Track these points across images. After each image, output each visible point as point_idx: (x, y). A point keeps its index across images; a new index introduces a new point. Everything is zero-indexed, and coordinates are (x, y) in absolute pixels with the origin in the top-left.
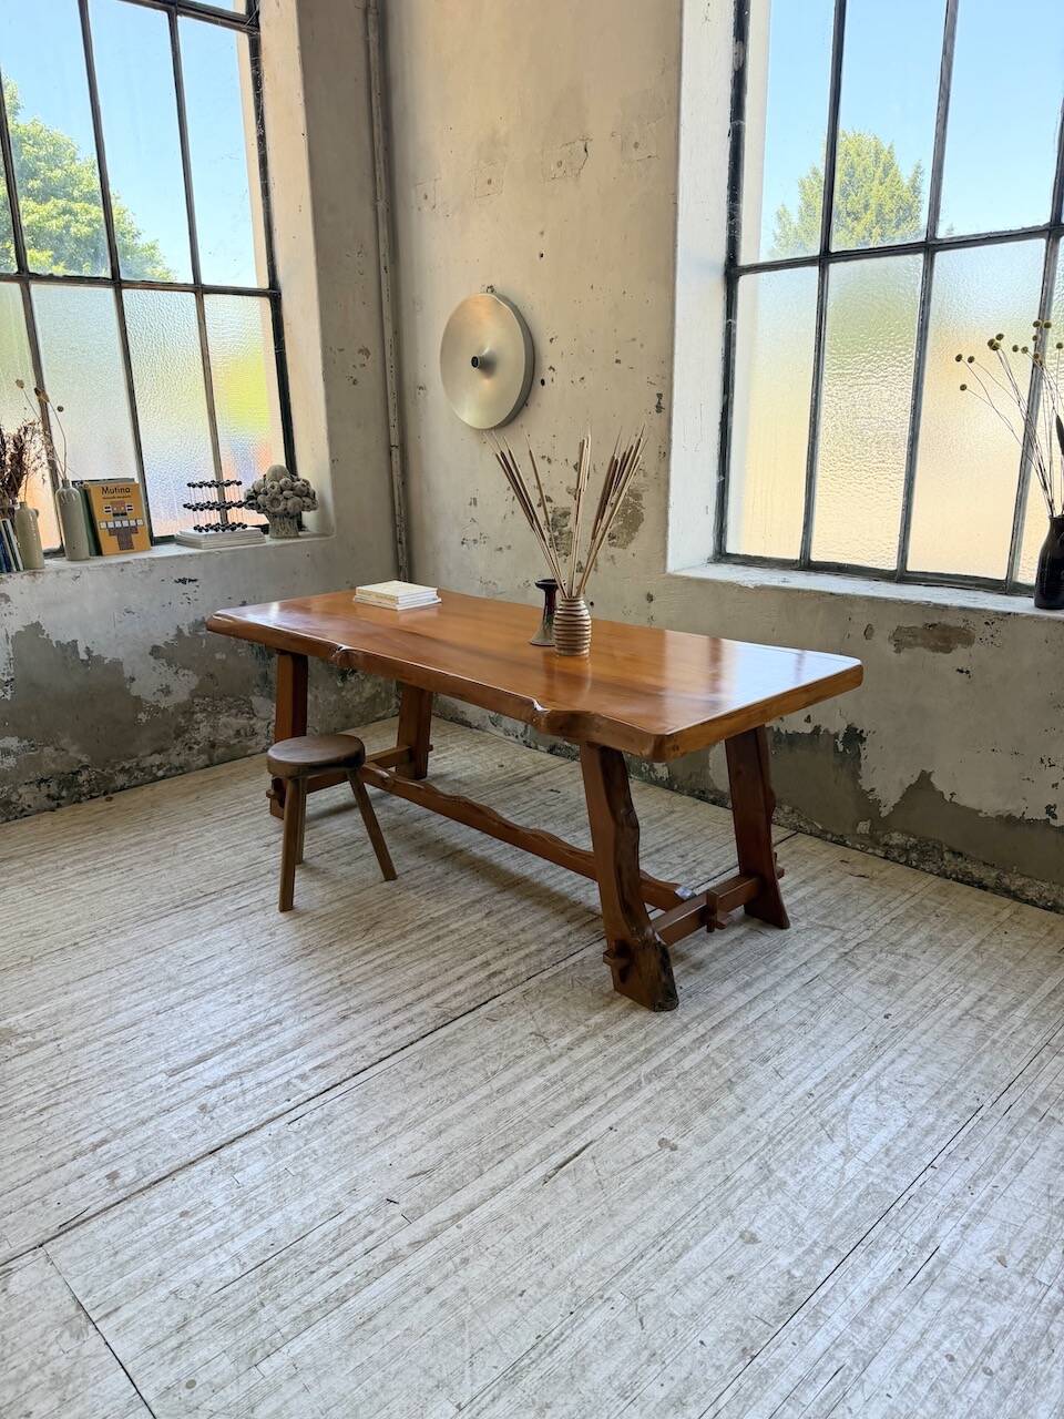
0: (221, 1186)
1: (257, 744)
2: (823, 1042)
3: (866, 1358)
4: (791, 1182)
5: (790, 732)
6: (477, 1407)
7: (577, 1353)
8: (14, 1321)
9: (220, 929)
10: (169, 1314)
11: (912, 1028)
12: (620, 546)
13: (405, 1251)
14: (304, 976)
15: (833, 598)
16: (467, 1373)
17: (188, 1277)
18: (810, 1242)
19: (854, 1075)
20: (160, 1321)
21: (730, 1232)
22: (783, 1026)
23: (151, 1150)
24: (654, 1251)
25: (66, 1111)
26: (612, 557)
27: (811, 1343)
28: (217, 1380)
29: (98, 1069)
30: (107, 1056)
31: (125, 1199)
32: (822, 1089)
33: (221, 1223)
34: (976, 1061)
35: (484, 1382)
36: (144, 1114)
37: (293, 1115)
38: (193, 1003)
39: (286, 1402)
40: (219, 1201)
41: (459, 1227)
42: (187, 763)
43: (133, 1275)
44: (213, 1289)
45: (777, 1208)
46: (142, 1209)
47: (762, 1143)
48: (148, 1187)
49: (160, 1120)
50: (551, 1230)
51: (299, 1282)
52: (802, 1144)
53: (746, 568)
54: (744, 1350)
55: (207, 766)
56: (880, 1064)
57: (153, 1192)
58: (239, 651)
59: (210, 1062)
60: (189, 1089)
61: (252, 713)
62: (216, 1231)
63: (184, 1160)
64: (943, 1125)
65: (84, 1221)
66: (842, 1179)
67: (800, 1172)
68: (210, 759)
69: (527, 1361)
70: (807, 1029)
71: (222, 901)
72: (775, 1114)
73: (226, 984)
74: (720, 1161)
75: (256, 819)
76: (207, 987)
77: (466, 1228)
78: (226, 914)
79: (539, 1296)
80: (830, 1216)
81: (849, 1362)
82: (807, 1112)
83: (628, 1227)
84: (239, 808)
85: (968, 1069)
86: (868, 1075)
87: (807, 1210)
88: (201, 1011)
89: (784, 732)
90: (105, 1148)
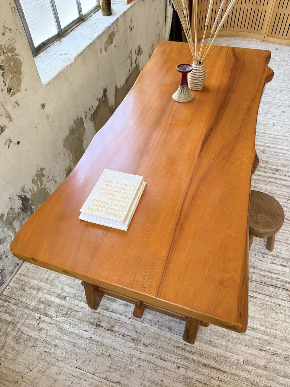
15: (92, 45)
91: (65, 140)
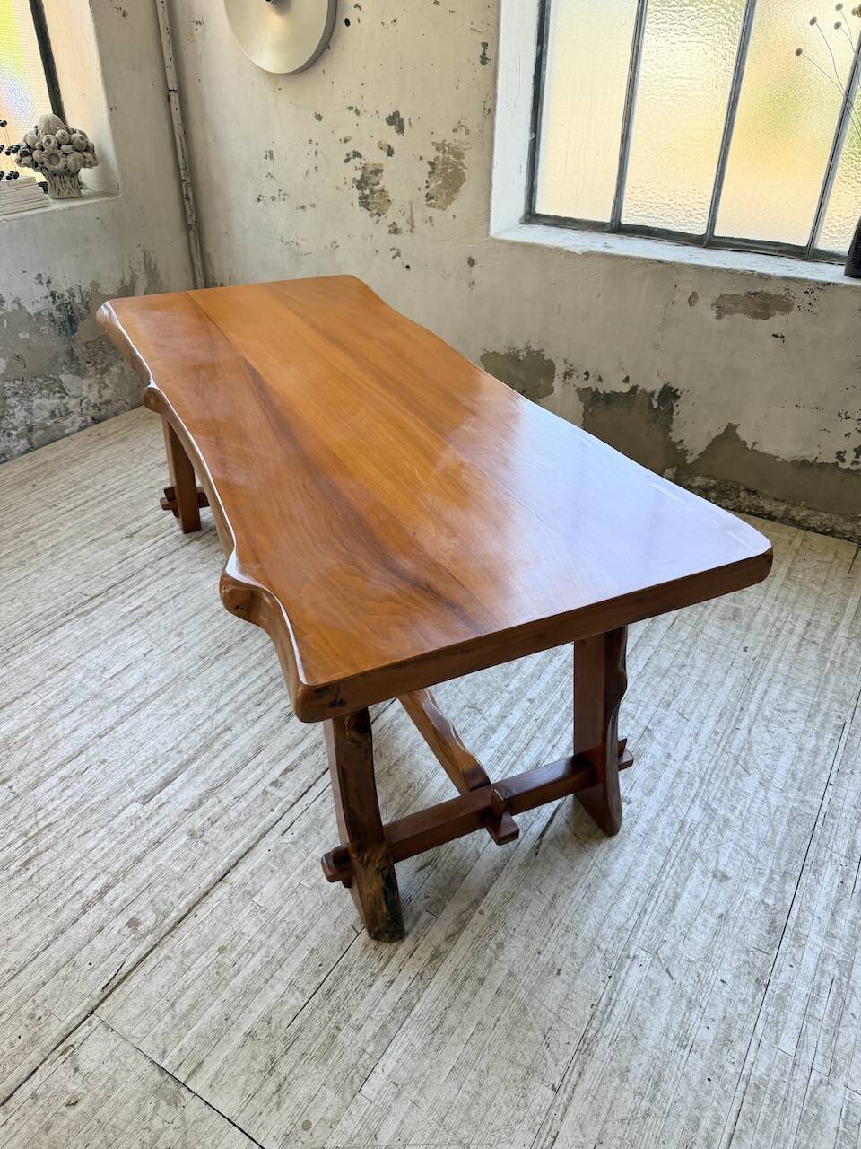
0: (245, 913)
1: (72, 423)
2: (706, 681)
3: (848, 966)
4: (732, 818)
5: (608, 392)
6: (569, 1085)
7: (630, 1014)
8: (102, 1103)
9: (124, 634)
10: (254, 1058)
11: (768, 658)
12: (439, 207)
13: (444, 947)
14: (232, 677)
15: (661, 266)
16: (548, 1054)
17: (255, 1016)
18: (768, 871)
19: (742, 709)
20: (248, 1067)
21: (704, 873)
22: (668, 670)
23: (159, 888)
24: (653, 903)
25: (52, 861)
26: (430, 218)
27: (803, 962)
28: (330, 1115)
29: (64, 808)
30: (68, 792)
31: (156, 945)
32: (722, 725)
33: (263, 952)
34: (826, 682)
35: (565, 1060)
36: (136, 850)
37: (283, 824)
38: (132, 721)
39: (402, 1122)
40: (250, 929)
41: (481, 913)
42: (9, 450)
43: (201, 1024)
44: (285, 1023)
45: (732, 845)
46: (178, 953)
47: (697, 785)
48: (174, 928)
49: (155, 853)
50: (561, 901)
51: (362, 998)
52: (728, 781)
53: (558, 230)
54: (757, 980)
55: (29, 451)
56: (757, 695)
57: (180, 932)
58: (42, 328)
59: (178, 783)
60: (167, 816)
61: (63, 392)
62: (262, 960)
63: (198, 892)
64: (824, 745)
65: (124, 978)
66: (769, 808)
67: (736, 808)
68: (30, 443)
69: (592, 1032)
70: (688, 669)
71: (112, 602)
72: (695, 756)
73: (156, 695)
74: (670, 809)
75: (105, 507)
76: (139, 700)
77: (488, 913)
78: (123, 617)
79: (577, 967)
80: (774, 844)
81: (837, 973)
82: (720, 750)
83: (623, 885)
84: (81, 497)
85: (823, 690)
86: (753, 707)
87: (755, 842)
88: (144, 729)
89: (601, 392)
90: (111, 894)
91: (489, 353)
